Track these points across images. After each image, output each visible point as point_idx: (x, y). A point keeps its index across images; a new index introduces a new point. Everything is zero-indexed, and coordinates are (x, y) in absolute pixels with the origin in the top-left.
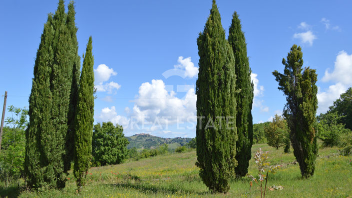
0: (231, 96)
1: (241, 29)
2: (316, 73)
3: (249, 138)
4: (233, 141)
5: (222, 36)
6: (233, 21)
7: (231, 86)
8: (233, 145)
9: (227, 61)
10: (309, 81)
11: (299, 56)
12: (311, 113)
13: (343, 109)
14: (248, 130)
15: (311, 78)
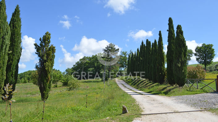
0: (5, 54)
1: (20, 16)
2: (55, 48)
3: (14, 79)
4: (3, 80)
5: (4, 19)
6: (16, 10)
7: (5, 49)
8: (2, 82)
9: (5, 34)
10: (51, 52)
11: (49, 38)
12: (50, 68)
13: (79, 67)
14: (15, 74)
15: (53, 50)
